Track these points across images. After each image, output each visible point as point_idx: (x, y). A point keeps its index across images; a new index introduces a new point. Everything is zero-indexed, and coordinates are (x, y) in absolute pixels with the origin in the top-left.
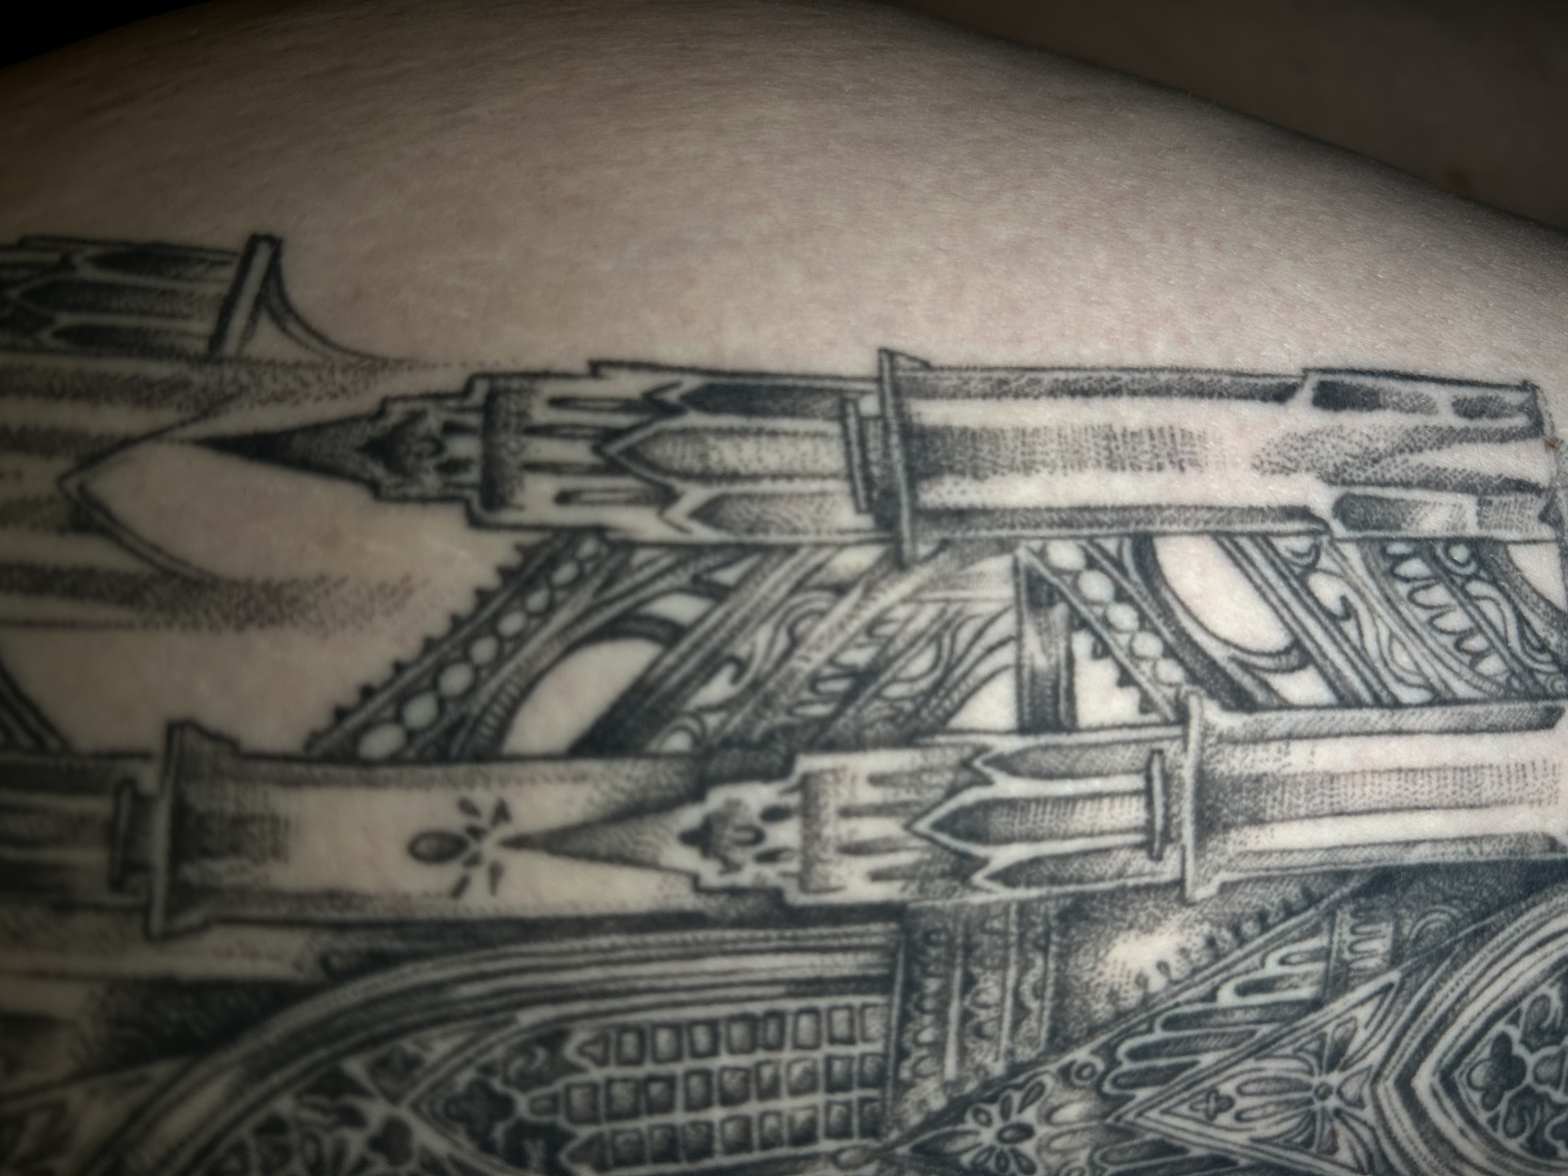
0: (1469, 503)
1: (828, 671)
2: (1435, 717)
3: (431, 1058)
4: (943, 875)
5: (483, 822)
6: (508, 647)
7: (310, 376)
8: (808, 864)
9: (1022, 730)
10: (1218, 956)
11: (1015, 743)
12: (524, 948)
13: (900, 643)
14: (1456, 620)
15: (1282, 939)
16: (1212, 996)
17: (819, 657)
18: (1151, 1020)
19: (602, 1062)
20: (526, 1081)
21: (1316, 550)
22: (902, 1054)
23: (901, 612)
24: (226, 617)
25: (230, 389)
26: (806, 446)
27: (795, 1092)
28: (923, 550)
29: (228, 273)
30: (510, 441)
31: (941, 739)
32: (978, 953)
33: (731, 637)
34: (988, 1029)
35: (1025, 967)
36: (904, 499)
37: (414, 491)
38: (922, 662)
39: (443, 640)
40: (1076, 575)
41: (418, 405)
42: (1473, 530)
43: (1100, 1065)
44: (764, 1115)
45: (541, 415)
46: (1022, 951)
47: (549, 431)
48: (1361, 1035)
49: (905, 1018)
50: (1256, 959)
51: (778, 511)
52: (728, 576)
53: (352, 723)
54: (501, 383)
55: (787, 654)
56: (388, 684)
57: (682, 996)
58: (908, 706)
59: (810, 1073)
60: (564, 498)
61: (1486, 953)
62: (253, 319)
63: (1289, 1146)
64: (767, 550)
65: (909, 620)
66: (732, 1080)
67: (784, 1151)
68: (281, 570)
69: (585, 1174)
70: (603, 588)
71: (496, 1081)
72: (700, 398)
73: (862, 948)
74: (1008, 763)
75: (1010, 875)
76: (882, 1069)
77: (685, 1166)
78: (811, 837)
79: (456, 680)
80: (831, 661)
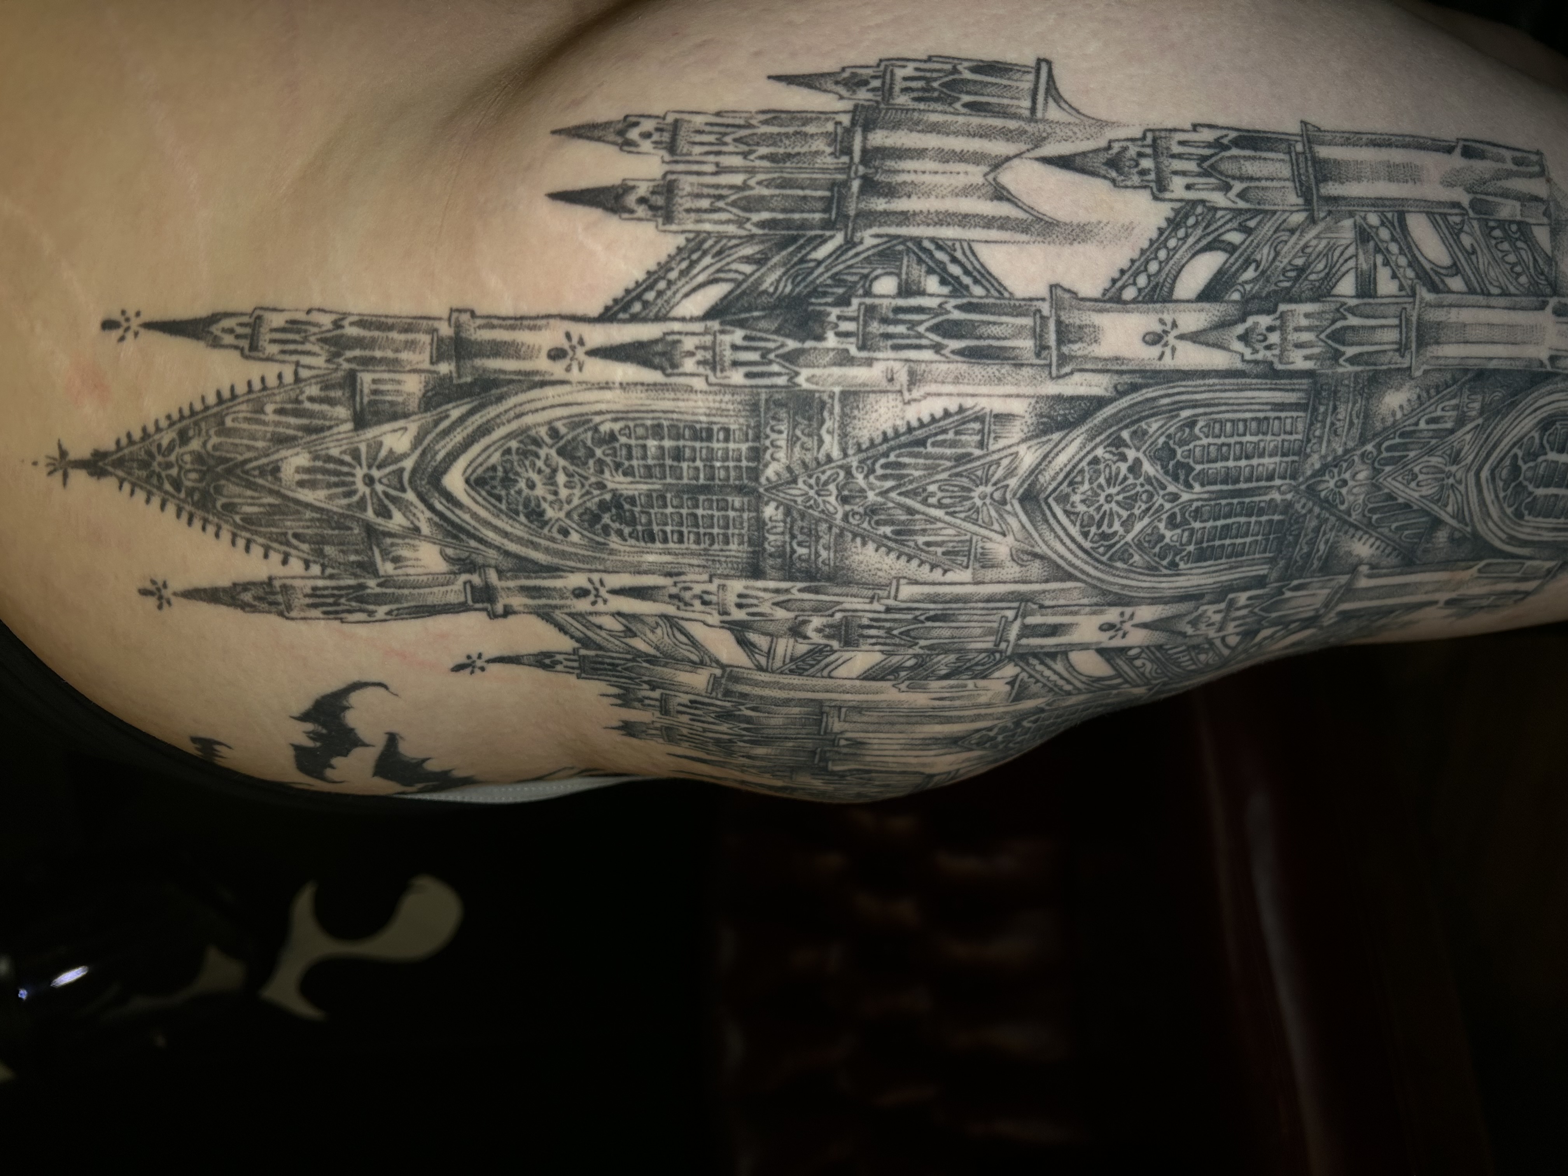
0: (1518, 204)
1: (1289, 268)
2: (1503, 301)
3: (1151, 431)
4: (1329, 359)
5: (1168, 328)
6: (1171, 253)
7: (1076, 129)
8: (1282, 351)
9: (1358, 296)
10: (1421, 404)
11: (1354, 302)
12: (1184, 383)
14: (1511, 258)
15: (1442, 400)
16: (1417, 424)
17: (1286, 261)
18: (1395, 433)
19: (1207, 437)
20: (1182, 443)
21: (1463, 222)
22: (1309, 441)
23: (1314, 243)
24: (1065, 238)
25: (1044, 135)
26: (1278, 165)
27: (1270, 456)
28: (1322, 215)
29: (1031, 77)
30: (1165, 161)
31: (1329, 299)
32: (1339, 395)
33: (1252, 253)
34: (1339, 431)
35: (1354, 404)
36: (1314, 191)
37: (1129, 183)
38: (1321, 266)
39: (1147, 250)
40: (1377, 228)
41: (1125, 144)
42: (1519, 218)
43: (1375, 453)
44: (1259, 465)
45: (1176, 149)
46: (1354, 396)
47: (1179, 156)
48: (1467, 447)
49: (1312, 424)
50: (1433, 407)
51: (1269, 195)
52: (1252, 224)
53: (1119, 284)
54: (1157, 133)
55: (1274, 259)
56: (1130, 267)
57: (1235, 408)
58: (1317, 284)
59: (1276, 447)
60: (1188, 187)
61: (1514, 414)
62: (1046, 100)
63: (1432, 501)
64: (1266, 212)
65: (1316, 246)
66: (1250, 448)
67: (1263, 483)
68: (1082, 217)
69: (1197, 488)
70: (1206, 228)
71: (1171, 442)
72: (1237, 143)
73: (1299, 390)
74: (1353, 311)
75: (1352, 360)
76: (1301, 447)
77: (1230, 487)
78: (1284, 339)
79: (1153, 267)
80: (1290, 263)
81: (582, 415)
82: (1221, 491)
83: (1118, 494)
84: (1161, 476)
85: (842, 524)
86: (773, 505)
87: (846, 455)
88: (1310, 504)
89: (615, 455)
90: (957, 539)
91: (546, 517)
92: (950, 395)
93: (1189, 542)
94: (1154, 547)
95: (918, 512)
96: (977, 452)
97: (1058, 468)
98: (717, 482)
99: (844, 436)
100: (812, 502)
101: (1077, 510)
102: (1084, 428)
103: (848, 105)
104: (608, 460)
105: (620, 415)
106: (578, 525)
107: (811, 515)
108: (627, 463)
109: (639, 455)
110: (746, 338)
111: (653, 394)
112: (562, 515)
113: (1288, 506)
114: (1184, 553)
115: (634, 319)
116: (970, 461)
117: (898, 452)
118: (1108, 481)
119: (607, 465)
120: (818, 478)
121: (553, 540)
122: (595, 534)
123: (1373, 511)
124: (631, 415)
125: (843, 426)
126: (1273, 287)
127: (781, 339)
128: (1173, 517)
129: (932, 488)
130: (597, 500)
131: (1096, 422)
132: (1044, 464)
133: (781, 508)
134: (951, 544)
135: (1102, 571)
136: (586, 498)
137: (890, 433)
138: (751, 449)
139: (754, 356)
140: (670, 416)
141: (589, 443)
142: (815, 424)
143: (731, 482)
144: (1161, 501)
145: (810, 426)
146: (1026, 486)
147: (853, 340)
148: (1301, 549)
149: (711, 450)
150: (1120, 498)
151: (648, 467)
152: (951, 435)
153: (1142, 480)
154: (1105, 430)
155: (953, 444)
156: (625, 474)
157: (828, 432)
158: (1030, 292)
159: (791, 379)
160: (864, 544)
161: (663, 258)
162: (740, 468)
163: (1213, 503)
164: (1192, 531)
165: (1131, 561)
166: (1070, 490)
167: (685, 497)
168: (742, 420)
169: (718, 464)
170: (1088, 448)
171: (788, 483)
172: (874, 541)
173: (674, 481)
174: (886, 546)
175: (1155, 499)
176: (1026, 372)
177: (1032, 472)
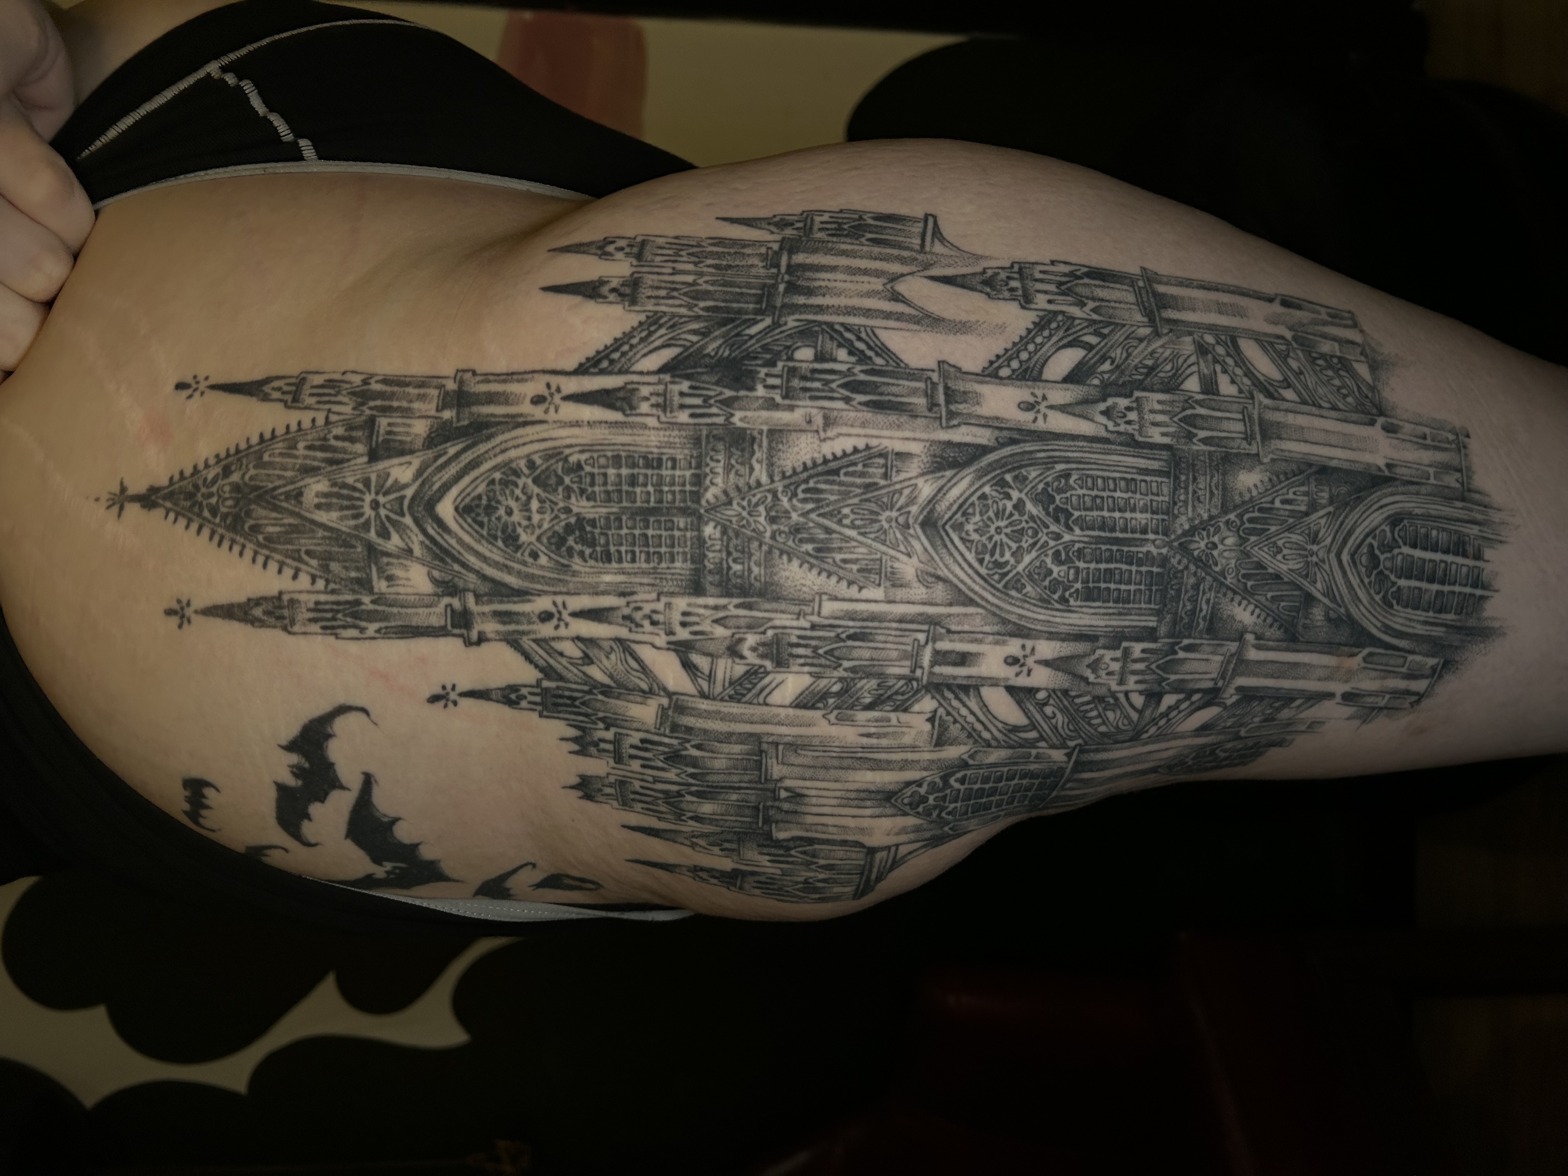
1: (1140, 366)
2: (1333, 414)
3: (1031, 477)
4: (1183, 437)
5: (1039, 400)
6: (1039, 347)
7: (957, 260)
8: (1141, 427)
9: (1203, 393)
10: (1273, 486)
11: (1200, 397)
12: (1056, 442)
13: (1160, 360)
14: (1337, 382)
15: (1292, 485)
16: (1272, 502)
17: (1137, 361)
18: (1254, 507)
19: (1082, 488)
20: (1060, 491)
21: (1288, 350)
22: (1175, 503)
23: (1160, 350)
24: (949, 330)
25: (931, 262)
26: (1124, 293)
27: (1141, 512)
28: (1165, 331)
29: (921, 225)
30: (1030, 284)
31: (1178, 392)
32: (1197, 468)
33: (1108, 352)
34: (1202, 499)
35: (1212, 477)
36: (1157, 314)
37: (1001, 297)
38: (1168, 367)
39: (1018, 343)
40: (1213, 345)
41: (996, 270)
42: (1338, 354)
43: (1238, 522)
44: (1132, 519)
45: (1038, 276)
46: (1211, 470)
47: (1041, 281)
48: (1323, 531)
49: (1175, 489)
50: (1285, 490)
51: (1117, 312)
52: (1106, 331)
53: (996, 365)
55: (1127, 358)
56: (1004, 355)
57: (1105, 467)
58: (1166, 380)
59: (1146, 505)
60: (1050, 302)
61: (1361, 507)
62: (933, 240)
63: (1300, 575)
64: (1117, 324)
65: (1162, 353)
66: (1122, 503)
67: (1138, 536)
68: (964, 317)
69: (1077, 531)
70: (1066, 330)
71: (1050, 489)
72: (1088, 275)
73: (1160, 460)
74: (1200, 403)
75: (1205, 441)
76: (1168, 508)
77: (1108, 534)
78: (1141, 418)
79: (1024, 356)
80: (1140, 362)
81: (555, 448)
82: (1100, 537)
83: (1006, 527)
84: (1042, 515)
85: (771, 542)
86: (712, 524)
87: (772, 481)
88: (1185, 561)
89: (580, 482)
90: (868, 557)
91: (520, 542)
92: (858, 436)
93: (1076, 580)
94: (1044, 580)
95: (834, 532)
96: (883, 482)
97: (951, 500)
98: (665, 504)
99: (771, 465)
100: (744, 522)
101: (971, 538)
102: (972, 469)
103: (778, 237)
104: (575, 486)
105: (586, 448)
106: (547, 548)
107: (744, 534)
108: (590, 490)
109: (601, 482)
110: (691, 387)
111: (613, 430)
112: (533, 539)
113: (1164, 561)
114: (1072, 590)
115: (602, 372)
116: (876, 490)
117: (815, 479)
118: (997, 515)
119: (574, 491)
120: (749, 501)
121: (524, 563)
122: (560, 556)
123: (1246, 576)
124: (595, 448)
125: (770, 457)
126: (1127, 378)
127: (719, 389)
128: (1057, 554)
129: (846, 511)
130: (563, 523)
131: (982, 464)
132: (940, 495)
133: (719, 528)
134: (864, 562)
135: (999, 598)
136: (555, 522)
137: (809, 464)
138: (693, 475)
139: (698, 401)
140: (627, 448)
141: (560, 472)
142: (747, 455)
143: (677, 504)
144: (1045, 538)
145: (743, 456)
146: (925, 513)
147: (778, 391)
148: (1184, 606)
149: (660, 477)
150: (1008, 530)
151: (608, 493)
152: (860, 467)
153: (1026, 517)
154: (989, 472)
155: (862, 475)
156: (588, 499)
157: (758, 461)
158: (922, 364)
159: (727, 419)
160: (790, 560)
161: (627, 329)
162: (685, 492)
163: (1094, 546)
164: (1077, 568)
165: (1024, 591)
166: (964, 519)
167: (638, 518)
168: (686, 451)
169: (666, 489)
170: (977, 486)
171: (725, 504)
172: (798, 558)
173: (629, 505)
174: (808, 562)
175: (1040, 535)
176: (920, 421)
177: (930, 502)
